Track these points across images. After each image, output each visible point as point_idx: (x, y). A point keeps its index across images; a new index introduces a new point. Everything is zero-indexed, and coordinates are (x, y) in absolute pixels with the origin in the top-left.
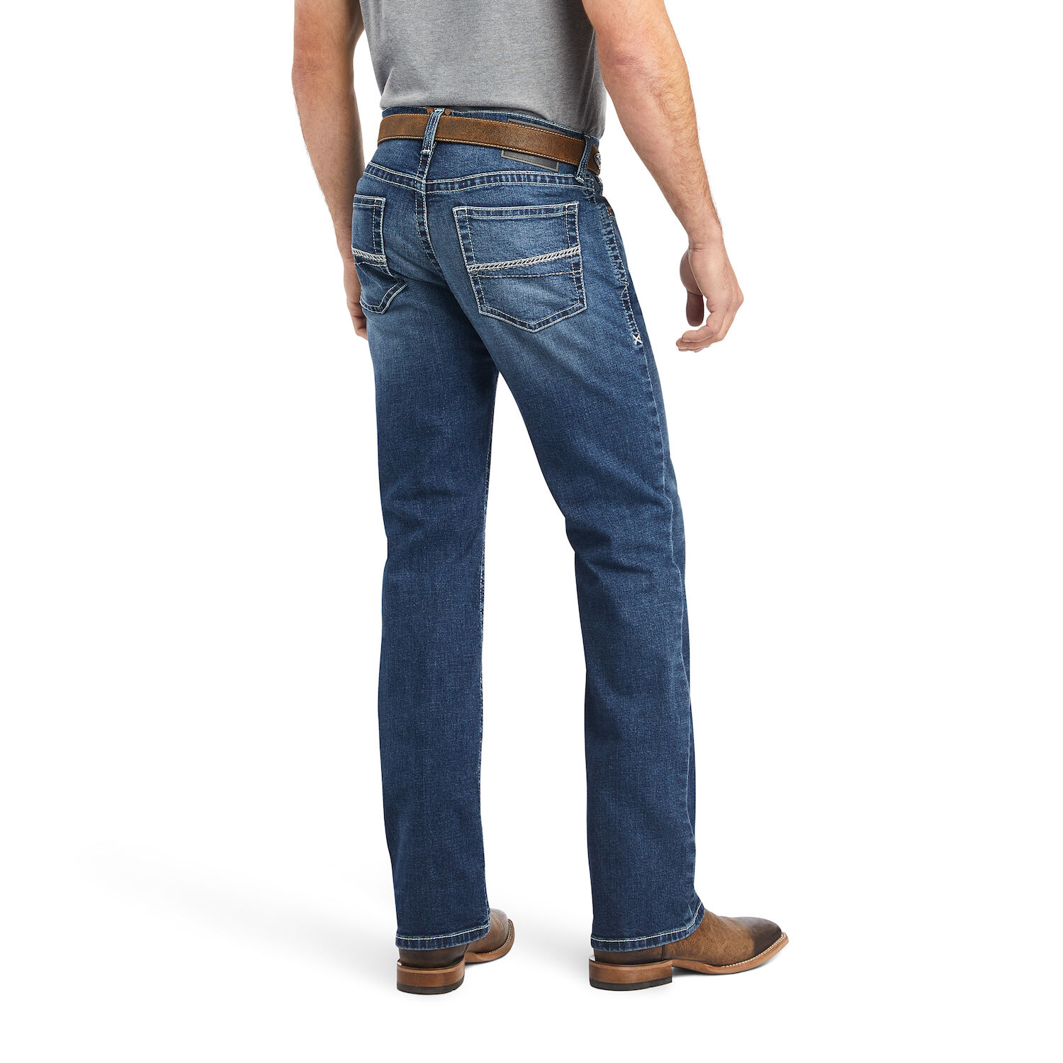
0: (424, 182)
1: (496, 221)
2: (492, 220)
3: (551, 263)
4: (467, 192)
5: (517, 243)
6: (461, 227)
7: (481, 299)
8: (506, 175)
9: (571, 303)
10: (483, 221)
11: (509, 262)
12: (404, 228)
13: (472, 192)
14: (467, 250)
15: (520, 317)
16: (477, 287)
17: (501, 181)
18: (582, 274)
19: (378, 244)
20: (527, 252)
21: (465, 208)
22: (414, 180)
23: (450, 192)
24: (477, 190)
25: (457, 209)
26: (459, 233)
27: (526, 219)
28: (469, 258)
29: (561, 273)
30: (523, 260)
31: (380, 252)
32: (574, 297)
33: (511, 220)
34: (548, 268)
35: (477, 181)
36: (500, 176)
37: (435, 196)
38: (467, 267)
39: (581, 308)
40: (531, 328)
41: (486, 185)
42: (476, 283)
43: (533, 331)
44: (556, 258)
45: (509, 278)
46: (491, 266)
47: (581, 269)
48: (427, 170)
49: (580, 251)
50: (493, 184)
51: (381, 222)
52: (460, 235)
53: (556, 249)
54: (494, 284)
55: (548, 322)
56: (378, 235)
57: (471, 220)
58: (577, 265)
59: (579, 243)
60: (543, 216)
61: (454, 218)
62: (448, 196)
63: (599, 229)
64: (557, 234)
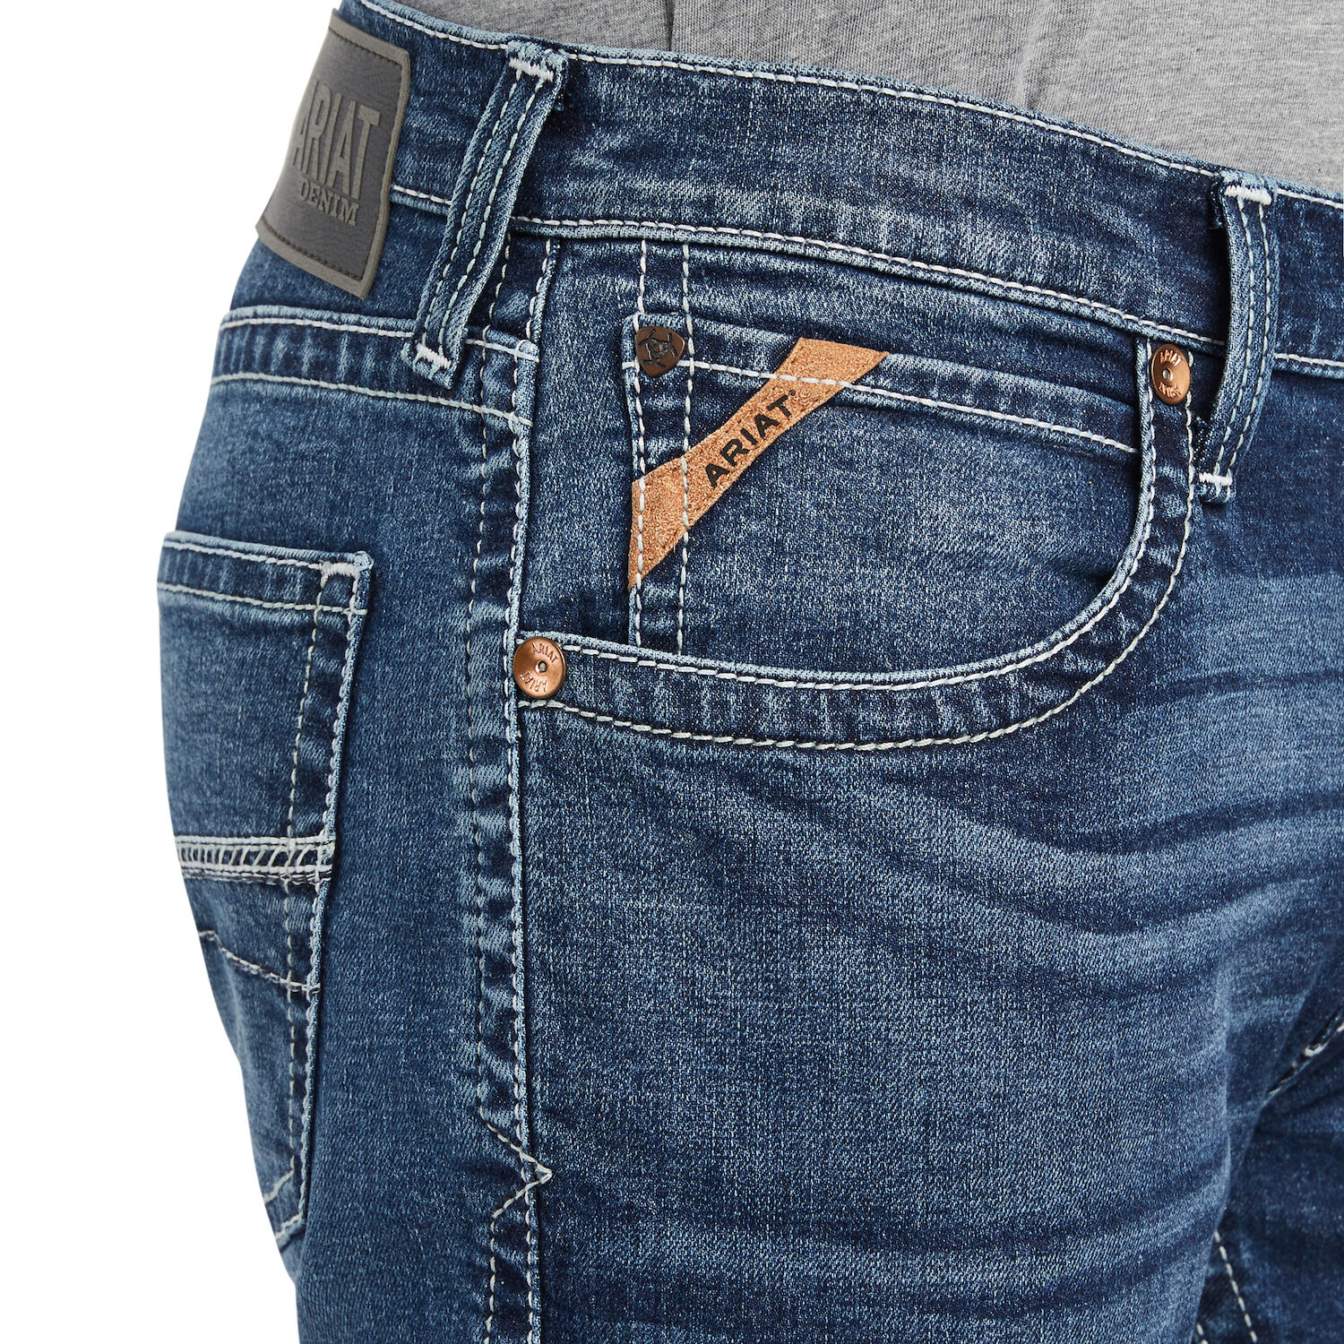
63: (440, 760)
64: (256, 730)
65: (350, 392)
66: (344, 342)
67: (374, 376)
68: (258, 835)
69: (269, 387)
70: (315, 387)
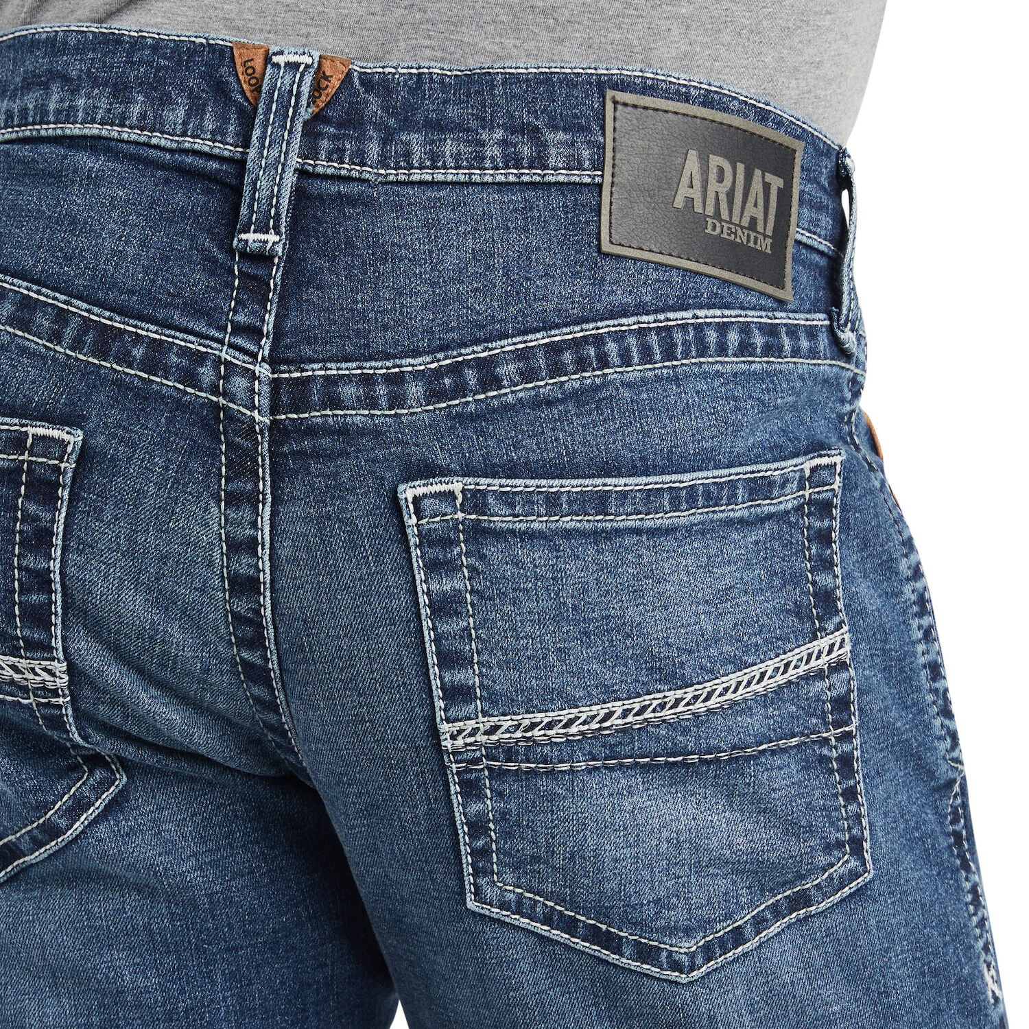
0: (263, 370)
1: (583, 534)
2: (567, 534)
3: (766, 700)
4: (461, 418)
5: (655, 625)
6: (433, 567)
7: (481, 854)
8: (619, 337)
9: (823, 860)
10: (529, 536)
11: (618, 707)
12: (164, 559)
13: (484, 415)
14: (448, 660)
15: (639, 925)
16: (475, 808)
17: (603, 362)
18: (857, 742)
19: (39, 617)
20: (690, 662)
21: (456, 486)
22: (218, 361)
23: (383, 414)
24: (506, 408)
25: (420, 491)
26: (421, 587)
27: (688, 529)
28: (457, 694)
29: (794, 741)
30: (672, 695)
31: (41, 648)
32: (834, 835)
33: (637, 532)
34: (754, 723)
35: (508, 369)
36: (599, 341)
37: (312, 431)
38: (445, 727)
39: (854, 875)
40: (676, 966)
41: (545, 385)
42: (471, 789)
43: (683, 979)
44: (780, 679)
45: (611, 769)
46: (550, 726)
47: (855, 721)
48: (270, 319)
49: (848, 648)
50: (572, 381)
51: (59, 528)
52: (423, 599)
53: (777, 644)
54: (551, 797)
55: (738, 937)
56: (42, 580)
57: (477, 533)
58: (841, 704)
59: (843, 615)
60: (740, 511)
61: (402, 527)
62: (376, 433)
63: (892, 559)
64: (777, 582)
65: (795, 363)
66: (783, 330)
67: (810, 351)
68: (799, 646)
69: (729, 367)
70: (768, 363)
